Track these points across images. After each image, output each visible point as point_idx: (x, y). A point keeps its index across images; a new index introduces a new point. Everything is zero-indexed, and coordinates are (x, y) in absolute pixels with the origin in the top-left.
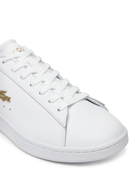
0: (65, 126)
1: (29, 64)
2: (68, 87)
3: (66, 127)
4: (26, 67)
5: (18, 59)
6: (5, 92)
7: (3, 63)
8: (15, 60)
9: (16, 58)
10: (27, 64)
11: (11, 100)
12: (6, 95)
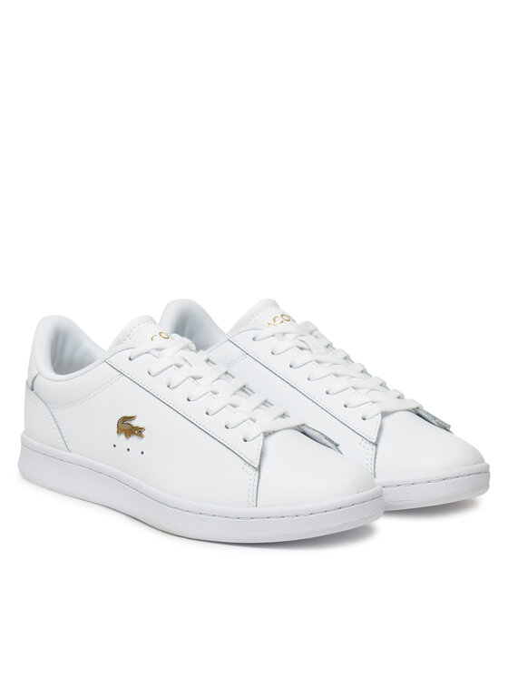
0: (256, 466)
1: (186, 361)
2: (264, 407)
3: (259, 469)
4: (179, 366)
5: (163, 352)
6: (132, 418)
7: (130, 359)
8: (156, 353)
9: (157, 349)
10: (182, 362)
11: (144, 433)
12: (135, 423)
